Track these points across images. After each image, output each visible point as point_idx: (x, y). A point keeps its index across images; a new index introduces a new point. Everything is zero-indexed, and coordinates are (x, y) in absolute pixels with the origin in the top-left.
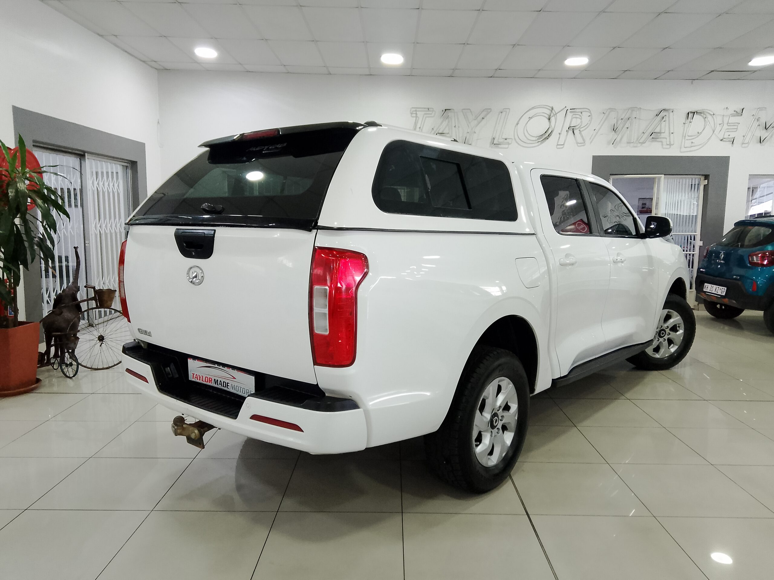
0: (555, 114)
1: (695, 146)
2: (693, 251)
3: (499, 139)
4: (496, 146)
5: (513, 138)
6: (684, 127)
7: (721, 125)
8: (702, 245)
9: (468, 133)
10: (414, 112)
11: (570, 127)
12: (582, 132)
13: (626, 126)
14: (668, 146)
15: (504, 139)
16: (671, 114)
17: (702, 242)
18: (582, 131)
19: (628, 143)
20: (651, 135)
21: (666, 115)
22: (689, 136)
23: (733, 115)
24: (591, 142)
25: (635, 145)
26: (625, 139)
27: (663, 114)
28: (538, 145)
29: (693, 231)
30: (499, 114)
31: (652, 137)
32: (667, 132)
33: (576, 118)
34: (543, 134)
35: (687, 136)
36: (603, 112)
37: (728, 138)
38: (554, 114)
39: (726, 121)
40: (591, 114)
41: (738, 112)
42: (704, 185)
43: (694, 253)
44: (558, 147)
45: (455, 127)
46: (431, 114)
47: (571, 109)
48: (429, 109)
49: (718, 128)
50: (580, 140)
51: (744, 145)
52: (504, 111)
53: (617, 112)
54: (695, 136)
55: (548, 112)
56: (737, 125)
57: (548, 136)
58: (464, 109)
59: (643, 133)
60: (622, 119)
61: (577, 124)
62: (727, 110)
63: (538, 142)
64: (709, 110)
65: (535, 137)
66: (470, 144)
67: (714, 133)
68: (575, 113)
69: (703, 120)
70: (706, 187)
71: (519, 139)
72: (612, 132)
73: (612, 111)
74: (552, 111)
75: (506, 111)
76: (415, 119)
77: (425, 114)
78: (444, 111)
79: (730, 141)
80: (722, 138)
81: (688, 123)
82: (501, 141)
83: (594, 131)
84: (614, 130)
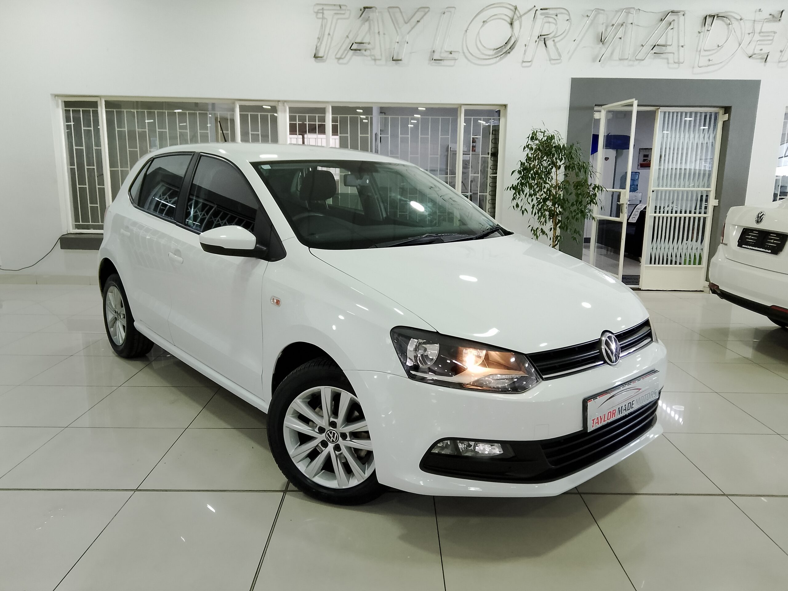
0: (519, 16)
1: (714, 65)
2: (705, 213)
3: (441, 53)
4: (436, 63)
5: (461, 51)
6: (700, 37)
7: (751, 34)
8: (717, 205)
9: (398, 42)
10: (320, 12)
11: (540, 36)
12: (558, 45)
13: (619, 35)
14: (676, 65)
15: (449, 52)
16: (682, 18)
17: (718, 200)
18: (557, 42)
19: (620, 60)
20: (652, 49)
21: (674, 20)
22: (705, 51)
23: (768, 21)
24: (570, 58)
25: (631, 63)
26: (616, 56)
27: (670, 18)
28: (496, 63)
29: (706, 185)
30: (440, 16)
31: (654, 51)
32: (675, 44)
33: (549, 22)
34: (503, 46)
35: (702, 49)
36: (587, 15)
37: (760, 54)
38: (518, 17)
39: (758, 30)
40: (570, 17)
41: (775, 16)
42: (724, 121)
43: (705, 215)
44: (524, 64)
45: (379, 32)
46: (344, 14)
47: (541, 9)
48: (343, 7)
49: (747, 38)
50: (554, 55)
51: (781, 63)
52: (447, 11)
53: (606, 14)
54: (713, 50)
55: (510, 14)
56: (773, 34)
57: (510, 48)
58: (391, 7)
59: (643, 46)
60: (613, 25)
61: (551, 31)
62: (761, 12)
63: (496, 57)
64: (736, 13)
65: (490, 49)
66: (401, 60)
67: (741, 46)
68: (548, 15)
69: (726, 26)
70: (726, 125)
71: (470, 52)
72: (599, 44)
73: (599, 13)
74: (515, 13)
75: (450, 12)
76: (321, 20)
77: (335, 14)
78: (363, 10)
79: (762, 58)
80: (750, 53)
81: (704, 32)
82: (444, 55)
83: (574, 42)
84: (601, 41)
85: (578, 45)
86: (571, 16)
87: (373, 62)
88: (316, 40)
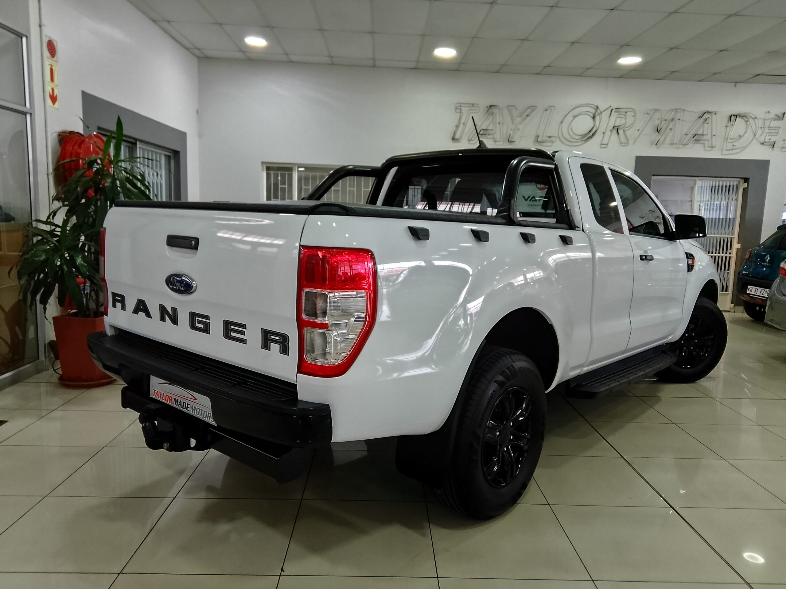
0: (599, 113)
1: (737, 149)
2: (730, 254)
3: (543, 137)
4: (539, 144)
5: (557, 136)
6: (726, 130)
7: (762, 129)
8: (740, 248)
9: (512, 130)
10: (458, 108)
11: (614, 127)
12: (627, 132)
13: (670, 127)
14: (710, 149)
15: (548, 137)
16: (714, 116)
17: (740, 245)
18: (627, 130)
19: (670, 144)
20: (694, 137)
21: (709, 118)
22: (730, 139)
23: (775, 119)
24: (634, 143)
25: (678, 146)
27: (706, 116)
28: (581, 145)
29: (731, 232)
30: (544, 112)
31: (694, 139)
32: (709, 134)
34: (587, 133)
36: (647, 113)
37: (769, 142)
39: (767, 125)
40: (636, 114)
41: (779, 116)
44: (602, 146)
46: (476, 110)
47: (616, 109)
48: (474, 105)
49: (759, 132)
50: (623, 140)
51: (784, 149)
52: (549, 109)
53: (661, 112)
54: (736, 139)
55: (593, 111)
56: (778, 129)
57: (593, 135)
58: (509, 106)
59: (686, 134)
61: (622, 124)
62: (769, 114)
63: (582, 141)
64: (752, 114)
65: (579, 135)
66: (514, 142)
67: (756, 136)
68: (620, 112)
69: (744, 123)
70: (745, 190)
71: (564, 138)
72: (656, 133)
73: (656, 112)
74: (596, 110)
75: (551, 109)
76: (459, 114)
77: (470, 110)
78: (489, 107)
79: (770, 145)
80: (762, 141)
81: (730, 126)
82: (545, 138)
83: (638, 131)
84: (658, 131)
85: (641, 133)
87: (494, 143)
88: (455, 128)
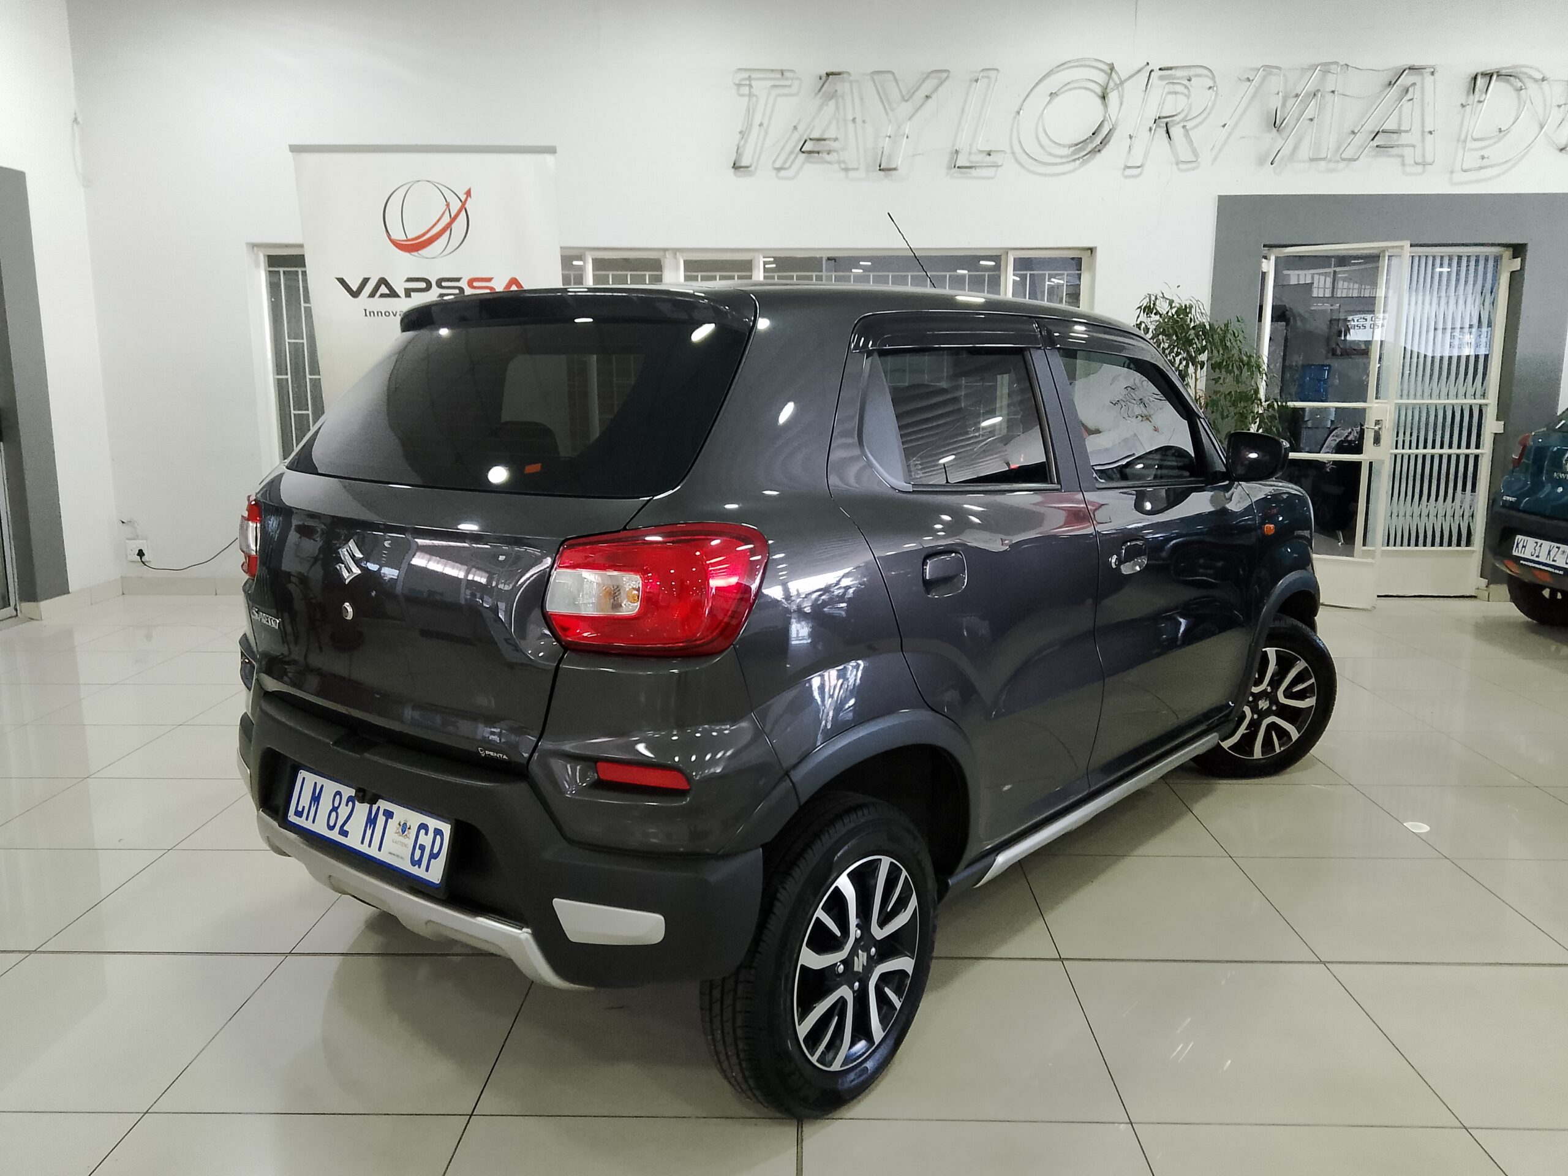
0: (1118, 82)
1: (1491, 166)
2: (1478, 447)
3: (970, 153)
4: (962, 173)
5: (1008, 150)
6: (1464, 114)
7: (1562, 107)
8: (1502, 432)
9: (890, 137)
10: (746, 80)
11: (1159, 118)
12: (1190, 133)
13: (1308, 114)
14: (1420, 169)
15: (985, 154)
16: (1429, 79)
17: (1503, 423)
18: (1193, 127)
19: (1312, 160)
20: (1373, 139)
21: (1414, 84)
22: (1475, 140)
24: (1215, 159)
25: (1332, 165)
26: (1304, 152)
27: (1406, 80)
28: (1074, 170)
29: (1478, 394)
30: (970, 86)
31: (1376, 142)
32: (1416, 128)
33: (1176, 93)
34: (1087, 139)
35: (1469, 137)
36: (1247, 77)
38: (1116, 84)
40: (1215, 82)
42: (1512, 273)
43: (1477, 451)
44: (1129, 172)
45: (854, 120)
46: (790, 86)
47: (1160, 69)
48: (787, 74)
49: (1555, 116)
50: (1185, 154)
52: (982, 77)
53: (1284, 75)
54: (1490, 138)
55: (1101, 78)
57: (1101, 143)
58: (878, 72)
59: (1353, 132)
60: (1297, 96)
61: (1179, 110)
63: (1074, 160)
64: (1534, 69)
65: (1064, 146)
66: (895, 169)
67: (1544, 130)
68: (1173, 79)
69: (1514, 94)
70: (1516, 279)
71: (1025, 152)
72: (1269, 131)
73: (1270, 74)
74: (1110, 76)
75: (988, 77)
76: (746, 99)
77: (775, 86)
78: (824, 78)
80: (1562, 142)
81: (1473, 105)
82: (977, 158)
83: (1222, 128)
84: (1276, 125)
85: (1230, 134)
86: (1217, 79)
87: (842, 174)
88: (738, 136)
